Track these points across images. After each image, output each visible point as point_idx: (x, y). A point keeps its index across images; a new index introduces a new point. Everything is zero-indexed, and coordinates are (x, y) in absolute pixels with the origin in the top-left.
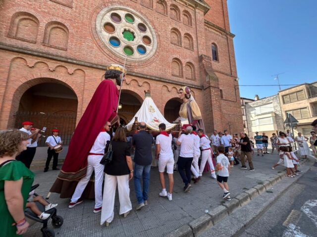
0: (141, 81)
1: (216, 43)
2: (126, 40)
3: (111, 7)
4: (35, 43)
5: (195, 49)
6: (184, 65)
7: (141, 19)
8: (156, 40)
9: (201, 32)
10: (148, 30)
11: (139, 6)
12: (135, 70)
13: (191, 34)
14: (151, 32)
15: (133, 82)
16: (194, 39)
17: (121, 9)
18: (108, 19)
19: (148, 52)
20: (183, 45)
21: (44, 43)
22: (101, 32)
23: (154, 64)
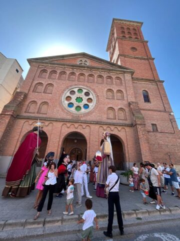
0: (84, 125)
1: (146, 90)
2: (77, 103)
3: (70, 88)
4: (34, 113)
5: (125, 98)
6: (116, 111)
7: (87, 89)
8: (95, 100)
9: (129, 87)
10: (91, 94)
11: (86, 83)
12: (82, 119)
13: (122, 90)
14: (92, 95)
15: (80, 127)
16: (124, 92)
17: (75, 88)
18: (68, 94)
19: (90, 107)
20: (115, 98)
21: (38, 113)
22: (64, 102)
23: (94, 114)
